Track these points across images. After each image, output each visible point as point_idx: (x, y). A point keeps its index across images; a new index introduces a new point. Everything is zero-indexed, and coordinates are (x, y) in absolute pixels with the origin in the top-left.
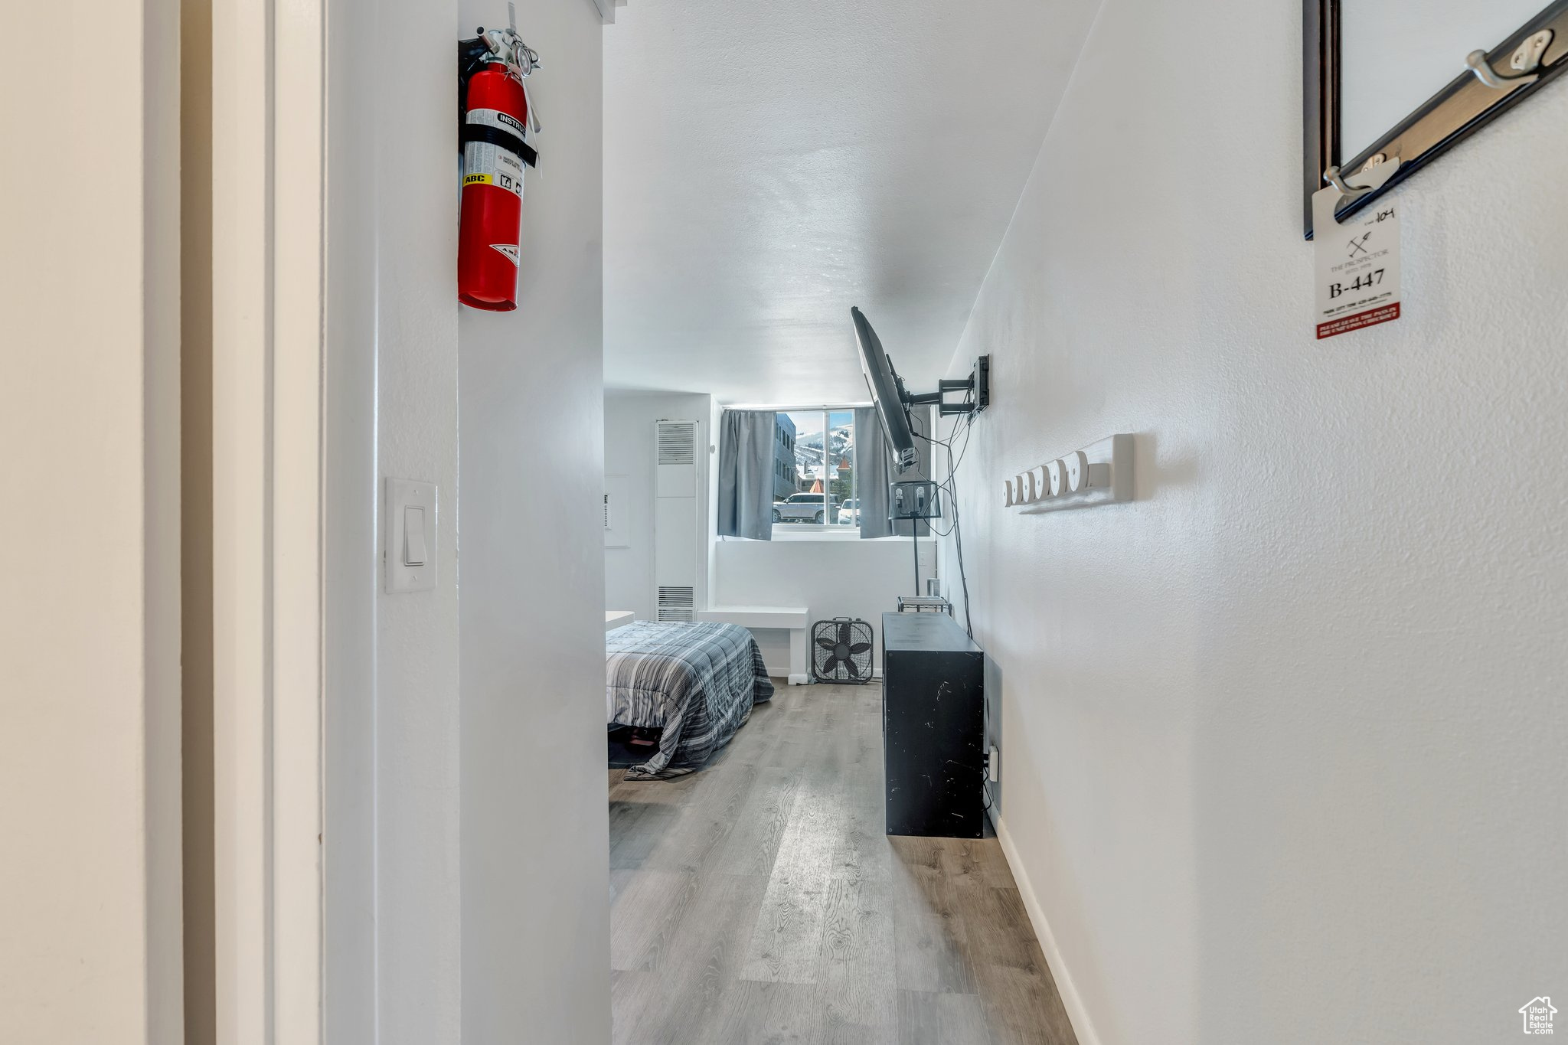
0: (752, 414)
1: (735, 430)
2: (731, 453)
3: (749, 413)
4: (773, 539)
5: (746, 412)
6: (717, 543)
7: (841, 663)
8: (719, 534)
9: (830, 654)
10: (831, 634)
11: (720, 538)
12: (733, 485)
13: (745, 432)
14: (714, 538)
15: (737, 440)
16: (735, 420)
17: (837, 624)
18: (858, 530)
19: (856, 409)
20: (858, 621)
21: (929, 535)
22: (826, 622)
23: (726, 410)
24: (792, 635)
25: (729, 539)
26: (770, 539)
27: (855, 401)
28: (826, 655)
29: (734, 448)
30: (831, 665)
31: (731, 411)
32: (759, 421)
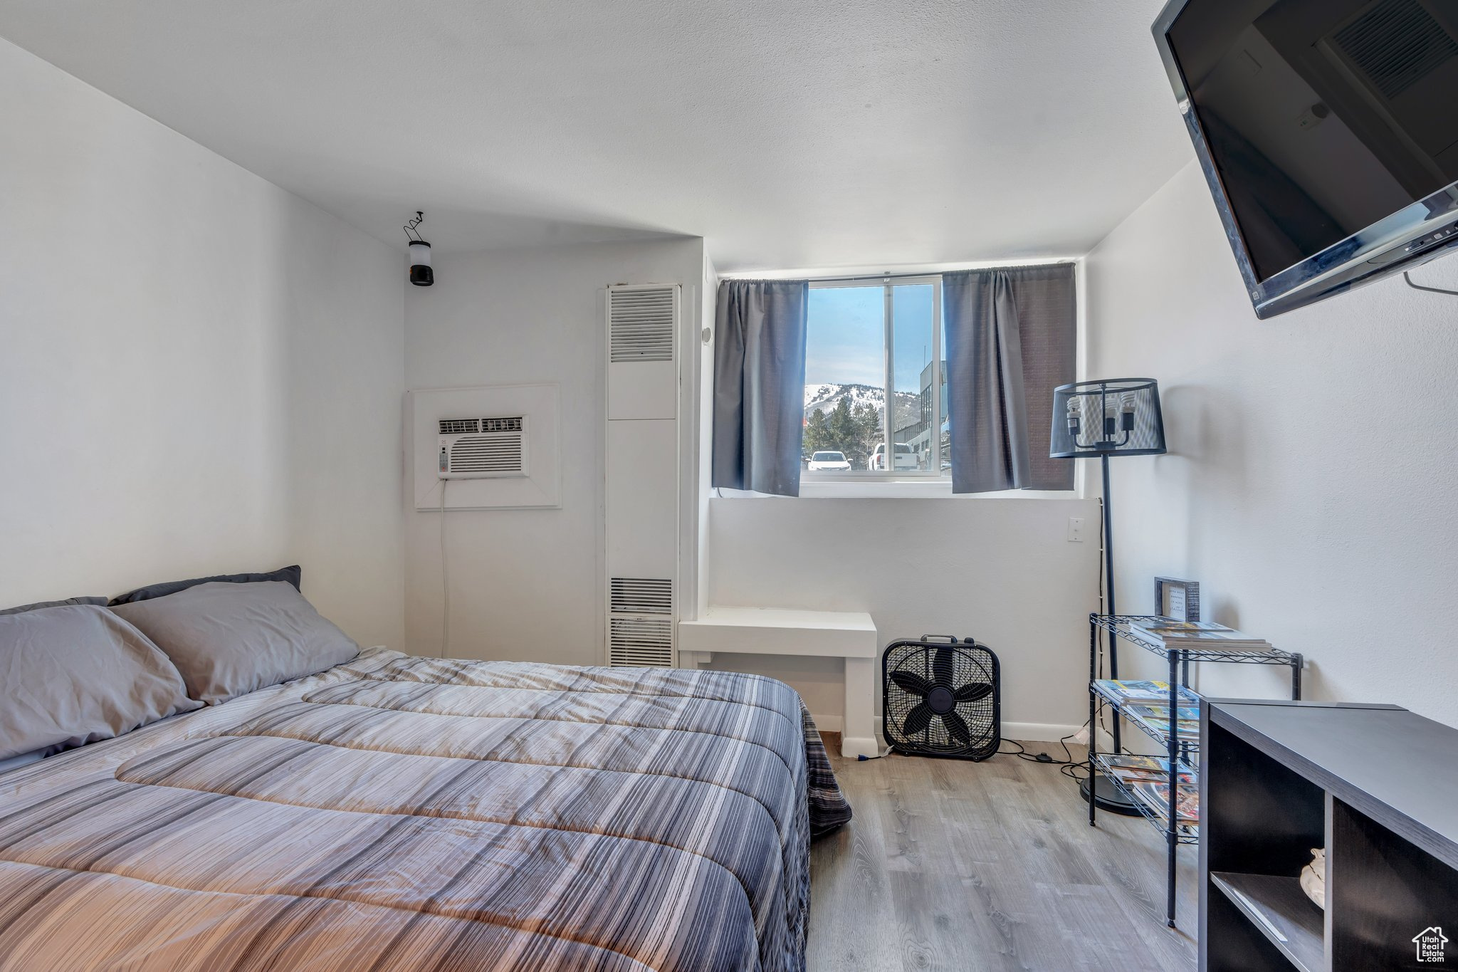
0: (767, 288)
1: (740, 313)
2: (734, 352)
3: (763, 285)
4: (801, 494)
5: (758, 283)
6: (711, 500)
7: (936, 720)
8: (713, 486)
9: (915, 700)
10: (918, 666)
11: (713, 493)
12: (738, 403)
13: (757, 317)
14: (707, 493)
15: (744, 330)
16: (739, 298)
17: (927, 647)
18: (948, 481)
19: (946, 275)
20: (969, 643)
21: (1072, 489)
22: (912, 644)
23: (724, 282)
24: (849, 667)
25: (729, 493)
26: (797, 495)
27: (942, 260)
28: (907, 702)
29: (738, 342)
30: (917, 720)
31: (733, 283)
32: (779, 297)
